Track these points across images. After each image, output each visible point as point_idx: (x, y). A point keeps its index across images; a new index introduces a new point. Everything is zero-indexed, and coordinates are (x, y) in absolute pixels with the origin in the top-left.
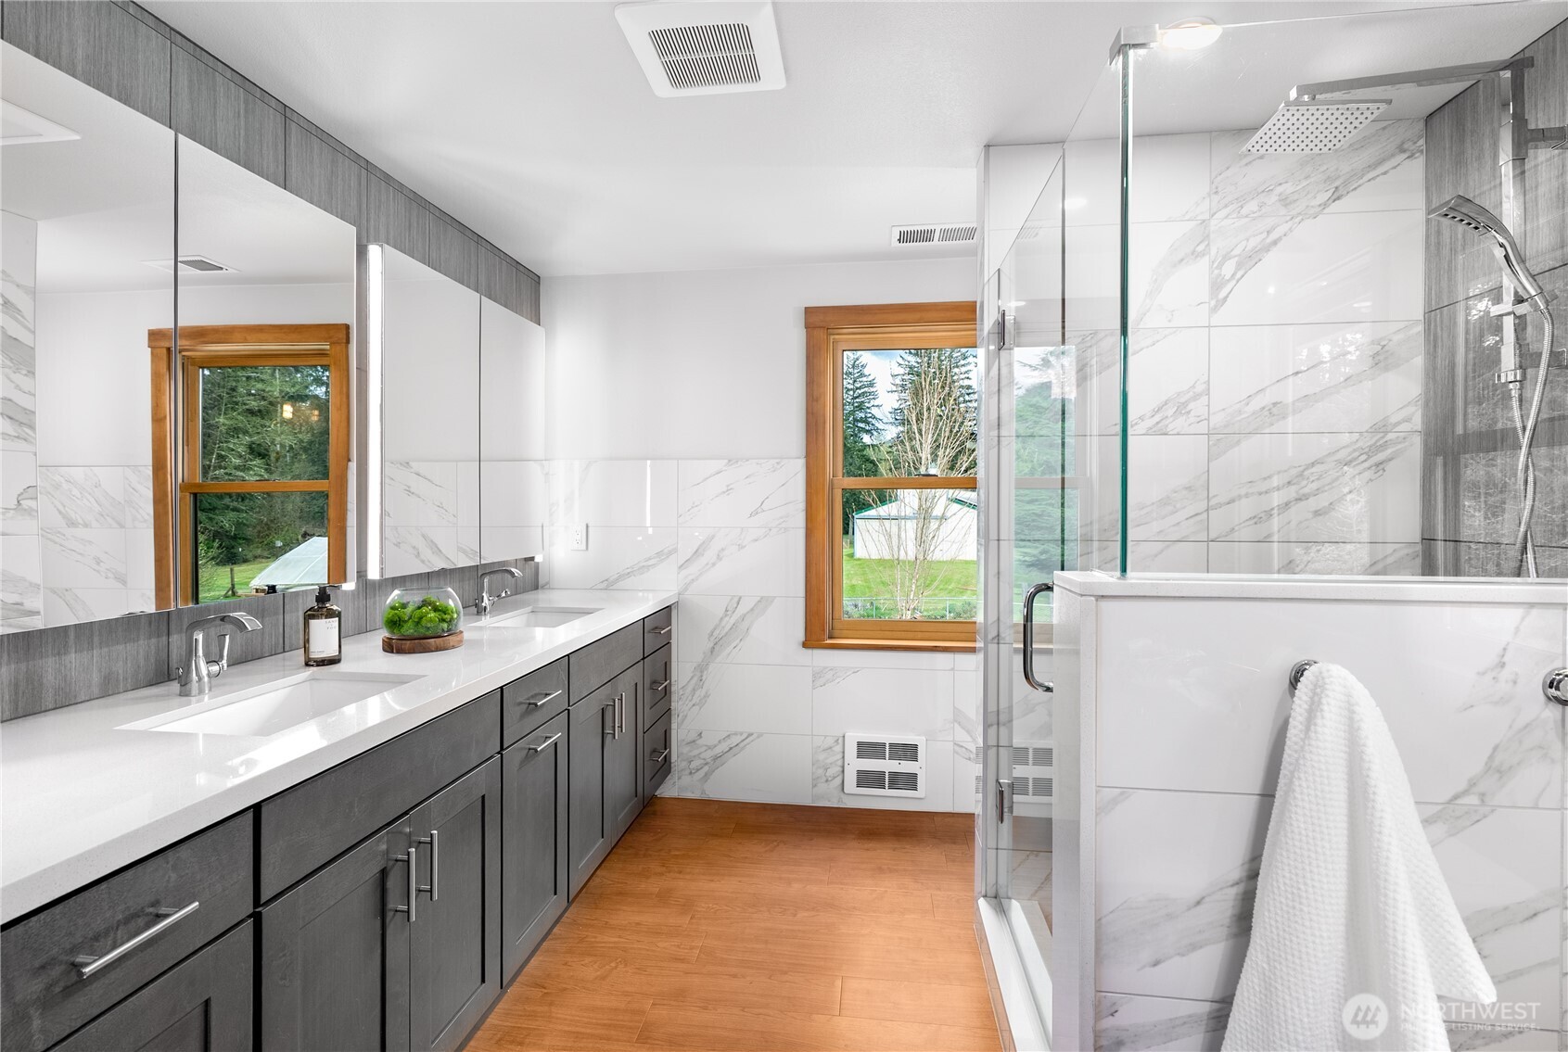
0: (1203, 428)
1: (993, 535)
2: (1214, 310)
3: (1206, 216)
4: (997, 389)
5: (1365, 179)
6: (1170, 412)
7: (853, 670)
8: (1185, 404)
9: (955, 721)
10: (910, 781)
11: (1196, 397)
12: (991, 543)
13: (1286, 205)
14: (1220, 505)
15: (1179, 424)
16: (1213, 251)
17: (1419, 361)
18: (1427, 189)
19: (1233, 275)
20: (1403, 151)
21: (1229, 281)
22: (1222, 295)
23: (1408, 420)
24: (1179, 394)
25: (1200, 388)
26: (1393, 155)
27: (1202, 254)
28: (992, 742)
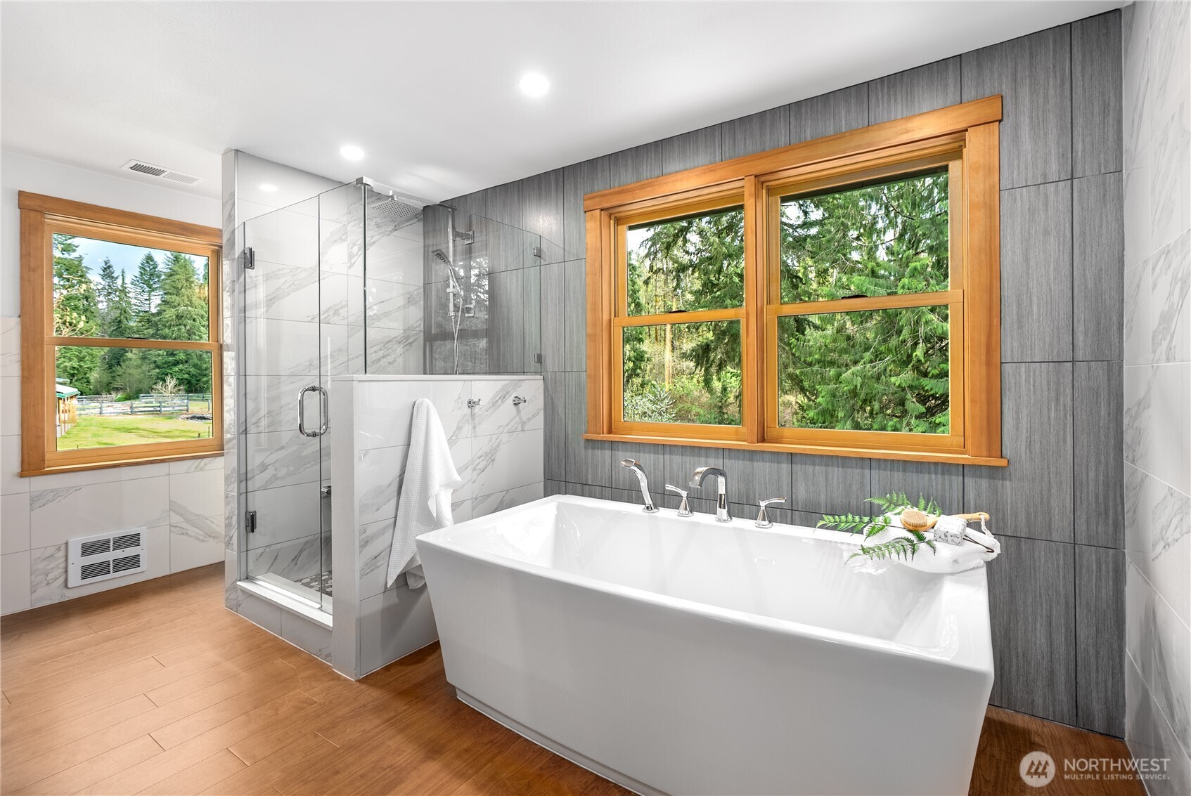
0: (345, 322)
1: (242, 373)
2: (350, 267)
3: (346, 223)
4: (243, 290)
5: (405, 224)
6: (331, 313)
7: (75, 489)
8: (338, 310)
9: (170, 510)
10: (134, 562)
11: (342, 307)
12: (241, 377)
13: (378, 227)
14: (353, 359)
15: (335, 319)
16: (349, 240)
17: (422, 303)
18: (424, 235)
19: (357, 253)
20: (417, 218)
21: (355, 255)
22: (353, 262)
23: (419, 326)
24: (335, 305)
25: (344, 303)
26: (413, 218)
27: (344, 240)
28: (243, 490)
